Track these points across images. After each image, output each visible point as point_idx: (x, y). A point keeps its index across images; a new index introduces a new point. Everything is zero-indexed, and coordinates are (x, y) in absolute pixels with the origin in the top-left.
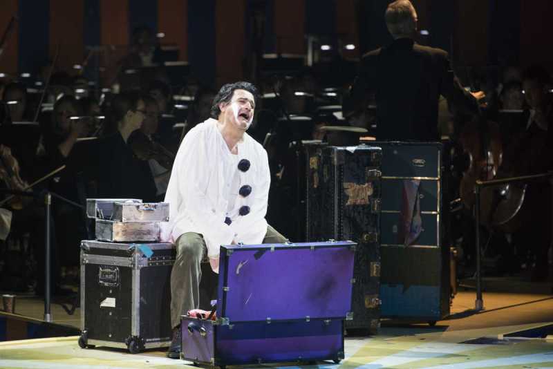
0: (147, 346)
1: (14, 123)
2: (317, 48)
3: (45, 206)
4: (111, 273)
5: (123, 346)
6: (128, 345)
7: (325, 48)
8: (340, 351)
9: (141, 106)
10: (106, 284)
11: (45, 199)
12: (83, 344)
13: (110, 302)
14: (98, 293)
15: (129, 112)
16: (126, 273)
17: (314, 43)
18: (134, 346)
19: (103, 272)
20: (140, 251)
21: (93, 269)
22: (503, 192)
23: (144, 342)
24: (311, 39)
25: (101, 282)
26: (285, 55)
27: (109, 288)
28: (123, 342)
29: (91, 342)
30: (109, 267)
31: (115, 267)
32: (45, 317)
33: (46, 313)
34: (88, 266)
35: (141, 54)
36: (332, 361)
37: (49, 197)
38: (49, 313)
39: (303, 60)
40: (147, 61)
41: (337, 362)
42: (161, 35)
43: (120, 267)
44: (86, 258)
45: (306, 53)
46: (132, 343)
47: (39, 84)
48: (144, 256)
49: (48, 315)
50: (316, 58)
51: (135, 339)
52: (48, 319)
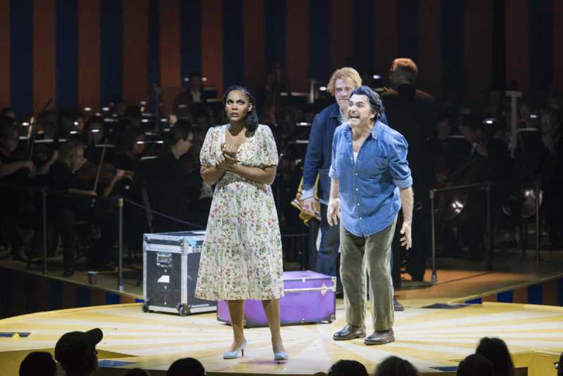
0: (192, 311)
1: (96, 146)
2: (317, 88)
3: (118, 208)
4: (166, 258)
5: (175, 311)
6: (179, 310)
7: (323, 88)
8: (332, 314)
9: (190, 137)
10: (162, 266)
11: (118, 202)
12: (146, 310)
13: (165, 279)
14: (156, 272)
15: (181, 140)
16: (177, 257)
17: (315, 85)
18: (184, 310)
19: (160, 257)
20: (187, 242)
21: (152, 255)
23: (190, 308)
24: (313, 82)
25: (158, 264)
26: (293, 94)
27: (164, 269)
28: (175, 307)
29: (151, 308)
30: (164, 253)
31: (168, 253)
32: (118, 289)
33: (119, 285)
34: (148, 252)
35: (193, 93)
36: (327, 322)
37: (121, 200)
38: (122, 285)
39: (307, 98)
40: (197, 98)
41: (330, 322)
42: (204, 79)
43: (173, 254)
44: (147, 247)
45: (309, 92)
46: (182, 308)
47: (115, 115)
48: (190, 245)
49: (121, 287)
50: (317, 97)
51: (184, 305)
52: (121, 290)
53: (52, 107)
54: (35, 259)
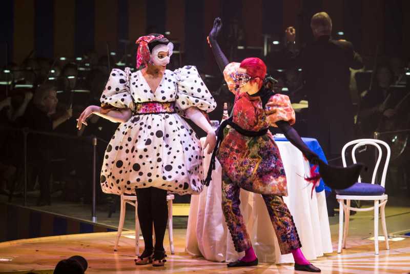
2: (270, 43)
7: (276, 43)
11: (92, 142)
17: (268, 40)
22: (393, 140)
24: (266, 37)
26: (249, 47)
32: (92, 219)
33: (93, 216)
38: (95, 216)
39: (261, 51)
42: (168, 33)
45: (263, 47)
47: (87, 65)
49: (94, 218)
50: (270, 50)
52: (94, 220)
54: (15, 193)
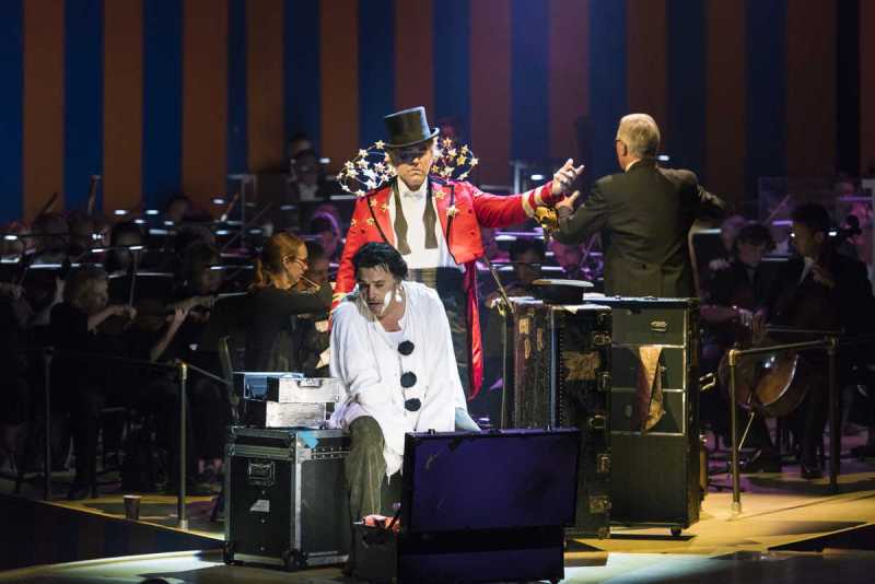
0: (310, 562)
2: (526, 177)
4: (264, 470)
5: (279, 562)
6: (286, 561)
7: (537, 177)
8: (558, 568)
10: (257, 483)
12: (228, 559)
13: (262, 506)
14: (246, 494)
16: (283, 468)
17: (522, 171)
18: (294, 562)
19: (254, 468)
20: (302, 440)
21: (240, 463)
22: (768, 365)
23: (306, 557)
24: (518, 166)
25: (251, 480)
27: (261, 488)
28: (279, 557)
29: (238, 556)
30: (261, 461)
31: (268, 461)
32: (178, 525)
33: (180, 519)
34: (234, 459)
37: (185, 368)
38: (186, 519)
40: (309, 194)
42: (326, 161)
43: (276, 461)
44: (232, 449)
46: (291, 558)
48: (307, 446)
49: (183, 522)
51: (294, 552)
52: (184, 527)
53: (57, 206)
54: (28, 476)
